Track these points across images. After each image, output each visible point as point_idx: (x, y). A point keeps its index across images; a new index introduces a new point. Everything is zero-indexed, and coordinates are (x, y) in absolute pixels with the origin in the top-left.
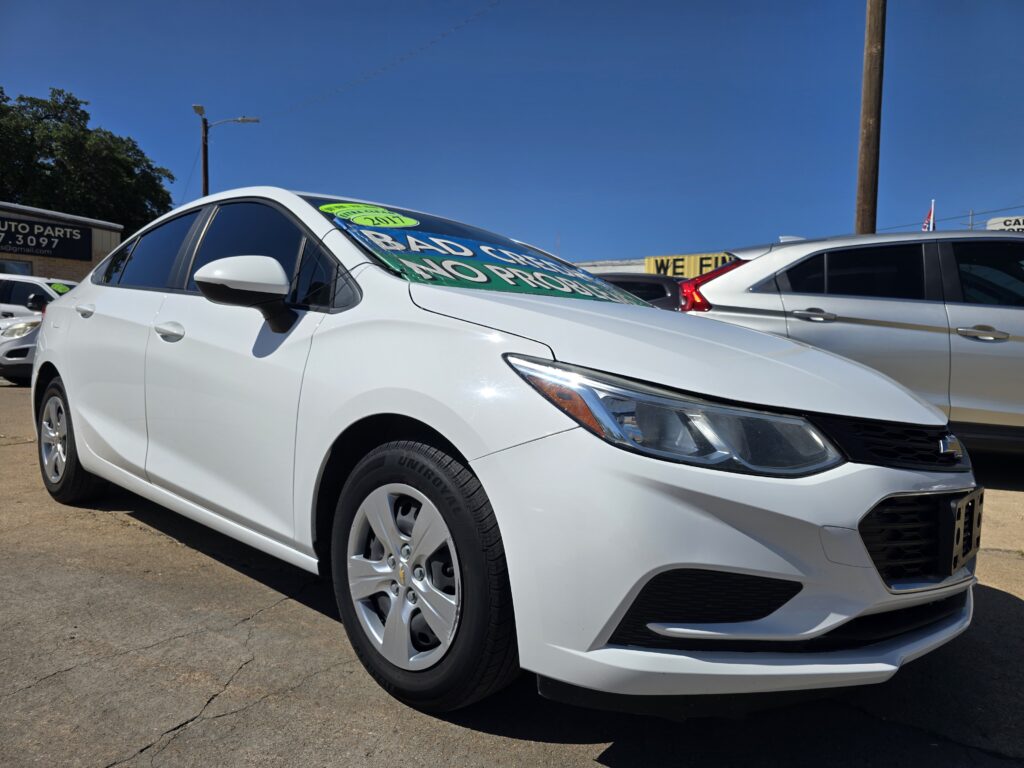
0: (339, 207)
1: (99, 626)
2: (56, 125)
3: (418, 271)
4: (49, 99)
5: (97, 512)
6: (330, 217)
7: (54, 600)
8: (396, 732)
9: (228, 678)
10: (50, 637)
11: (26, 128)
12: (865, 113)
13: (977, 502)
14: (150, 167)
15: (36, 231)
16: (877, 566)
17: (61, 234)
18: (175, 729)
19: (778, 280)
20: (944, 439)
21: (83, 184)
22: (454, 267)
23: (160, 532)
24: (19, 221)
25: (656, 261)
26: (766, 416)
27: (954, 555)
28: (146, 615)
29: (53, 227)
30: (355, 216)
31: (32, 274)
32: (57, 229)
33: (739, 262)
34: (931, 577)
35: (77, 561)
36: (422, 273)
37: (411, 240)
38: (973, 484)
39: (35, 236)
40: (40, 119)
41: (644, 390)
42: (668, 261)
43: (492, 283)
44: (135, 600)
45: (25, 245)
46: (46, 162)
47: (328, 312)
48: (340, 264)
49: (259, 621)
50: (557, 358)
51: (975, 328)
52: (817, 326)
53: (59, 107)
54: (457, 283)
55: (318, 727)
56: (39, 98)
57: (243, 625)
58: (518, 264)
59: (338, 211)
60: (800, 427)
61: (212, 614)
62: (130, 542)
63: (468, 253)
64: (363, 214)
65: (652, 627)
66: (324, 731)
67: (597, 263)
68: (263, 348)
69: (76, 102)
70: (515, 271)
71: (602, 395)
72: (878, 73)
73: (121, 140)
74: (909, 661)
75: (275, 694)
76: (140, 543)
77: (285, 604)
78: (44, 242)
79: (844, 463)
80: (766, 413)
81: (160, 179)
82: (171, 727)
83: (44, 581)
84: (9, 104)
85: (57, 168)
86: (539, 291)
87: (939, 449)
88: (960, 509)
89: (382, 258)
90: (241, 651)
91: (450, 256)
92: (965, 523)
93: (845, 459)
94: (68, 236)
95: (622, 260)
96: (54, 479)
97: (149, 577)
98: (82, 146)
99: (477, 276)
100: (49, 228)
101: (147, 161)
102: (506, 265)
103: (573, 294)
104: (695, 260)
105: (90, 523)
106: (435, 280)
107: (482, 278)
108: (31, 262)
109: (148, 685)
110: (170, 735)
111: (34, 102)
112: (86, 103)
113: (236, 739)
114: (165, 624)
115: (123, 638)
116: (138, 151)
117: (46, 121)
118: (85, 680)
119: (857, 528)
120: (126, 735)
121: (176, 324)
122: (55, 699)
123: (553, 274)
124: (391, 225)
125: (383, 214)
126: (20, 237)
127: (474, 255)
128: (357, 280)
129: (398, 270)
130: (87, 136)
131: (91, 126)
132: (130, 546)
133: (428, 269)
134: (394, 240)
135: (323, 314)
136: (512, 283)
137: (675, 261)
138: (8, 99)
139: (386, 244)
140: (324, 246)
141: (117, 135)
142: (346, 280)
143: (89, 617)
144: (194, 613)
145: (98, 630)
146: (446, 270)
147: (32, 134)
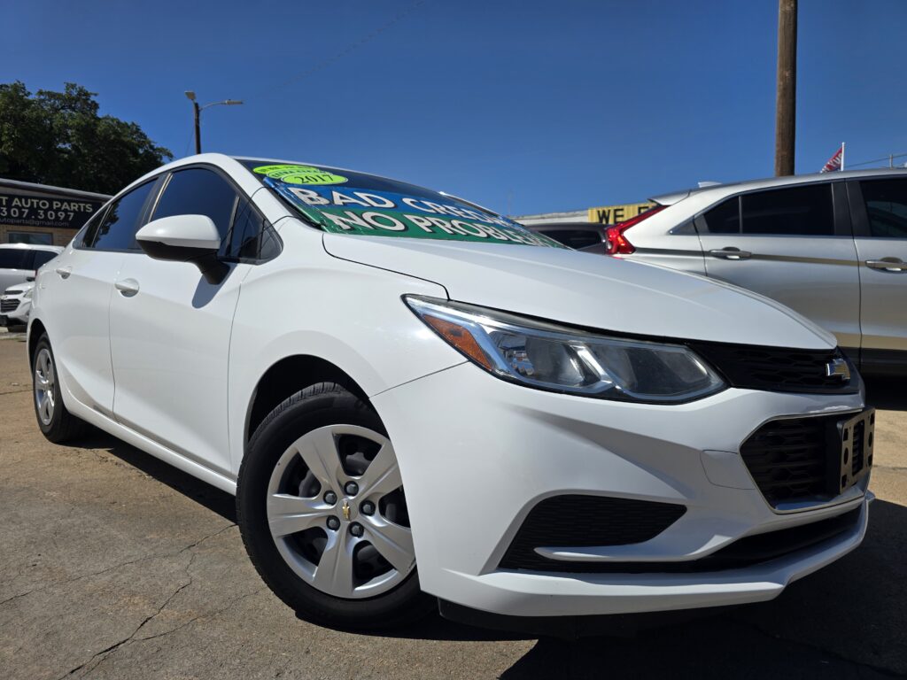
0: (273, 169)
1: (60, 553)
2: (71, 115)
3: (337, 222)
4: (64, 93)
5: (82, 450)
6: (260, 177)
7: (26, 530)
8: (308, 652)
9: (164, 602)
10: (15, 565)
11: (45, 118)
12: (781, 66)
13: (867, 422)
14: (152, 147)
15: (55, 207)
16: (760, 489)
17: (76, 208)
18: (107, 651)
19: (696, 222)
20: (831, 363)
21: (95, 165)
22: (373, 218)
23: (132, 467)
24: (40, 199)
25: (599, 212)
26: (647, 345)
27: (842, 474)
28: (103, 543)
29: (69, 202)
30: (286, 175)
31: (52, 244)
32: (72, 204)
33: (660, 208)
34: (819, 497)
35: (54, 494)
36: (341, 224)
37: (336, 195)
38: (862, 405)
39: (54, 211)
40: (56, 110)
41: (533, 325)
42: (609, 211)
43: (410, 231)
44: (97, 530)
45: (46, 219)
46: (64, 146)
47: (254, 263)
48: (265, 219)
49: (204, 547)
50: (451, 298)
51: (883, 260)
52: (733, 264)
53: (73, 99)
54: (375, 231)
55: (237, 648)
56: (55, 92)
57: (187, 551)
58: (438, 213)
59: (270, 172)
60: (683, 355)
61: (162, 541)
62: (104, 476)
63: (389, 204)
64: (292, 174)
65: (540, 551)
66: (241, 652)
67: (545, 216)
68: (201, 299)
69: (87, 94)
70: (433, 220)
71: (489, 331)
72: (792, 29)
73: (126, 125)
74: (798, 578)
75: (205, 616)
76: (113, 476)
77: (229, 532)
78: (62, 215)
79: (726, 388)
80: (648, 342)
81: (161, 158)
82: (103, 649)
83: (22, 513)
84: (30, 98)
85: (73, 152)
86: (454, 236)
87: (826, 373)
88: (846, 430)
89: (304, 212)
90: (181, 576)
91: (371, 208)
92: (854, 443)
93: (727, 385)
94: (82, 210)
95: (567, 212)
96: (46, 422)
97: (114, 507)
98: (93, 132)
99: (395, 225)
100: (66, 203)
101: (149, 143)
102: (424, 215)
103: (489, 238)
104: (633, 209)
105: (73, 460)
106: (353, 230)
107: (400, 227)
108: (51, 234)
109: (92, 609)
110: (101, 657)
111: (52, 95)
112: (96, 95)
113: (160, 660)
114: (118, 551)
115: (79, 565)
116: (141, 134)
117: (62, 111)
118: (37, 604)
119: (738, 451)
120: (62, 656)
121: (134, 281)
122: (7, 623)
123: (472, 221)
124: (320, 182)
125: (313, 173)
126: (42, 212)
127: (396, 206)
128: (279, 233)
129: (318, 222)
130: (97, 123)
131: (100, 114)
132: (103, 480)
133: (348, 220)
134: (319, 195)
135: (251, 266)
136: (428, 230)
137: (616, 210)
138: (29, 93)
139: (311, 199)
140: (254, 204)
141: (122, 121)
142: (270, 233)
143: (53, 545)
144: (147, 541)
145: (59, 557)
146: (366, 221)
147: (51, 123)
